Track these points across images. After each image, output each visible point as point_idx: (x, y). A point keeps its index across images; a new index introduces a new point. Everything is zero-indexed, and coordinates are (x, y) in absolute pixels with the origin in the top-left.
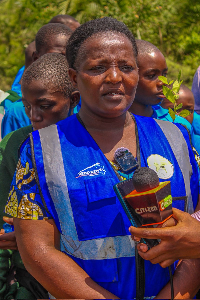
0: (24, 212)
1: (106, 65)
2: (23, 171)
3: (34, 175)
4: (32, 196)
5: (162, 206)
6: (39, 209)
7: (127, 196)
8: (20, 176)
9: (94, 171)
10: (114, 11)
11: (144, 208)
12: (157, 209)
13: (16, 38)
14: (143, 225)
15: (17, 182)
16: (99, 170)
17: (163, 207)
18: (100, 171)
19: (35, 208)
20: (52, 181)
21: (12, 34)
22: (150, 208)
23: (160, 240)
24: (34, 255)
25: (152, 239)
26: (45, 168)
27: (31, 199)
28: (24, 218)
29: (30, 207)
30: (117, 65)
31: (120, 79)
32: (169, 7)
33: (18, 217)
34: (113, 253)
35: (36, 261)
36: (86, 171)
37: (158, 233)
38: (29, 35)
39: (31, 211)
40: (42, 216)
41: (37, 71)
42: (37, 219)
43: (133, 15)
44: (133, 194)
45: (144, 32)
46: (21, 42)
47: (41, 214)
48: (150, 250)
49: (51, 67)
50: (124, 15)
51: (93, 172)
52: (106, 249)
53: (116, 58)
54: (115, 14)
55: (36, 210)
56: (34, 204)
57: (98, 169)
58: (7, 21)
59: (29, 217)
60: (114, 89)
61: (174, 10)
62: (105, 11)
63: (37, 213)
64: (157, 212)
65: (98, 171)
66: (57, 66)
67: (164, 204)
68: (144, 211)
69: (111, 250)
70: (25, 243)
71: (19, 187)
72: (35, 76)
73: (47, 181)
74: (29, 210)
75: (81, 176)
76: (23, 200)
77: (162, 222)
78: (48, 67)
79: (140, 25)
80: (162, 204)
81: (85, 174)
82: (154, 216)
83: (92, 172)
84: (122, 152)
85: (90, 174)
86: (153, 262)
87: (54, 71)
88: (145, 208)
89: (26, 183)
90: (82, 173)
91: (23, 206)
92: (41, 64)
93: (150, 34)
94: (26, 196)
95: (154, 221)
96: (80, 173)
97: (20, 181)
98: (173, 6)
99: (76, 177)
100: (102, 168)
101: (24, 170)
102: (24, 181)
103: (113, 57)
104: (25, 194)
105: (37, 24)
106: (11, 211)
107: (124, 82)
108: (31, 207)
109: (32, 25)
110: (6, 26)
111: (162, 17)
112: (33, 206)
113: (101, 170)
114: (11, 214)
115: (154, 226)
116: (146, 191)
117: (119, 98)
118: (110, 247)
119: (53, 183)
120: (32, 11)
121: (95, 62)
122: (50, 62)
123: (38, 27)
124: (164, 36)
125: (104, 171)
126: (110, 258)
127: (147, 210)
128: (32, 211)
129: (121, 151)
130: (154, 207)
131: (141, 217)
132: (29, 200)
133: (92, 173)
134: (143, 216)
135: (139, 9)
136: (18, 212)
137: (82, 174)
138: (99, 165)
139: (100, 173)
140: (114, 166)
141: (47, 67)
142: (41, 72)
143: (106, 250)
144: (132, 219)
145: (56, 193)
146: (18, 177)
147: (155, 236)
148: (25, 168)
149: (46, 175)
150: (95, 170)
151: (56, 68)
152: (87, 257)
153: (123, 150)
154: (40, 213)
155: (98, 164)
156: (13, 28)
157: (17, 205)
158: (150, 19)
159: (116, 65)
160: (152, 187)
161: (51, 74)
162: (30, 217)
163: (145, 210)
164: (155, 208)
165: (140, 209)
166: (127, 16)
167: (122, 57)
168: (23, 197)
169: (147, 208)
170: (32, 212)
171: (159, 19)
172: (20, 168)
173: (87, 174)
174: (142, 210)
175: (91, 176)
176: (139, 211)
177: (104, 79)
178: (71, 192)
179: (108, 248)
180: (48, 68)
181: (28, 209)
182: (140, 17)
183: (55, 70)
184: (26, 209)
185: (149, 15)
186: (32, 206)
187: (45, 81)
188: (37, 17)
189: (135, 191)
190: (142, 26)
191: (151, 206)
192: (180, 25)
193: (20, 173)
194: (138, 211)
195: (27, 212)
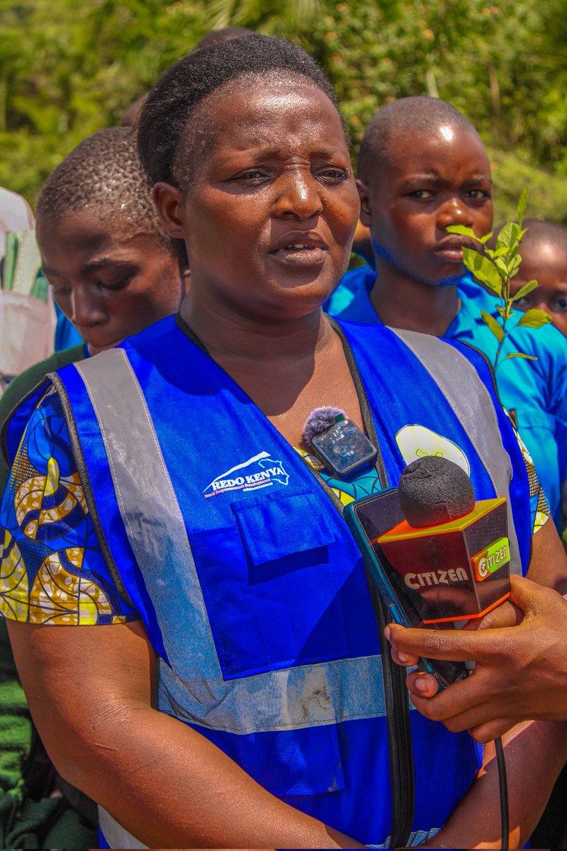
0: (52, 605)
1: (275, 164)
2: (39, 486)
3: (78, 492)
4: (76, 555)
5: (482, 569)
6: (97, 591)
7: (383, 539)
8: (31, 501)
9: (255, 476)
10: (365, 17)
11: (430, 572)
12: (466, 577)
13: (88, 90)
14: (425, 622)
15: (20, 517)
16: (270, 473)
17: (483, 571)
18: (274, 474)
19: (85, 592)
20: (137, 508)
21: (77, 80)
22: (446, 573)
23: (472, 665)
24: (91, 728)
25: (449, 662)
26: (113, 471)
27: (72, 566)
28: (51, 622)
29: (70, 589)
30: (307, 165)
31: (318, 205)
32: (520, 9)
33: (31, 622)
34: (325, 708)
35: (100, 747)
36: (232, 477)
37: (469, 645)
38: (125, 82)
39: (74, 600)
40: (109, 612)
41: (77, 185)
42: (94, 623)
43: (416, 31)
44: (400, 533)
45: (446, 80)
46: (100, 101)
47: (105, 608)
48: (444, 692)
49: (113, 169)
50: (391, 30)
51: (253, 478)
52: (306, 699)
53: (302, 144)
54: (366, 27)
55: (90, 596)
56: (83, 580)
57: (267, 471)
58: (63, 41)
59: (68, 620)
60: (303, 232)
61: (534, 19)
62: (338, 18)
63: (93, 605)
64: (466, 586)
65: (268, 476)
66: (129, 162)
67: (486, 563)
68: (428, 580)
69: (318, 700)
70: (61, 695)
71: (31, 531)
72: (73, 199)
73: (120, 510)
74: (69, 599)
75: (220, 492)
76: (45, 568)
77: (480, 615)
78: (106, 170)
79: (438, 60)
80: (481, 563)
81: (231, 485)
82: (458, 597)
83: (249, 479)
84: (329, 420)
85: (246, 485)
86: (454, 727)
87: (123, 180)
88: (433, 573)
89: (51, 519)
90: (221, 482)
91: (47, 586)
92: (85, 164)
93: (464, 84)
94: (54, 559)
95: (459, 610)
96: (217, 483)
97: (33, 516)
98: (534, 8)
99: (207, 496)
100: (277, 465)
101: (42, 483)
102: (44, 515)
103: (295, 141)
104: (52, 551)
105: (148, 52)
106: (6, 605)
107: (328, 212)
108: (73, 588)
109: (131, 55)
110: (62, 56)
111: (500, 37)
112: (79, 586)
113: (276, 471)
114: (7, 614)
115: (457, 625)
116: (437, 524)
117: (318, 261)
118: (318, 693)
119: (141, 514)
120: (135, 14)
121: (244, 158)
122: (108, 154)
123: (149, 60)
124: (506, 92)
125: (286, 476)
126: (316, 724)
127: (438, 579)
128: (76, 599)
129: (325, 416)
130: (459, 570)
131: (421, 598)
132: (65, 568)
133: (252, 483)
134: (425, 595)
135: (435, 14)
136: (31, 607)
137: (223, 486)
138: (268, 457)
139: (274, 482)
140: (308, 459)
141: (104, 170)
142: (88, 184)
143: (305, 702)
144: (394, 603)
145: (151, 543)
146: (25, 502)
147: (460, 651)
148: (46, 475)
149: (119, 491)
150: (259, 474)
151: (128, 169)
152: (248, 725)
153: (331, 415)
154: (104, 604)
155: (264, 454)
156: (79, 61)
157: (24, 585)
158: (466, 42)
159: (303, 164)
160: (454, 513)
161: (117, 187)
162: (72, 618)
163: (431, 578)
164: (460, 574)
165: (419, 576)
166: (401, 33)
167: (318, 141)
168: (47, 559)
169: (439, 572)
170: (78, 603)
171: (490, 42)
172: (29, 478)
173: (236, 485)
174: (424, 579)
175: (247, 490)
176: (415, 581)
177: (272, 205)
178: (197, 538)
179: (310, 694)
180: (105, 173)
181: (64, 596)
182: (437, 35)
183: (126, 177)
184: (58, 594)
185: (462, 31)
186: (76, 587)
187: (100, 210)
188: (148, 32)
189: (405, 523)
190: (441, 63)
191: (451, 568)
192: (550, 63)
193: (31, 492)
194: (412, 581)
195: (61, 605)
